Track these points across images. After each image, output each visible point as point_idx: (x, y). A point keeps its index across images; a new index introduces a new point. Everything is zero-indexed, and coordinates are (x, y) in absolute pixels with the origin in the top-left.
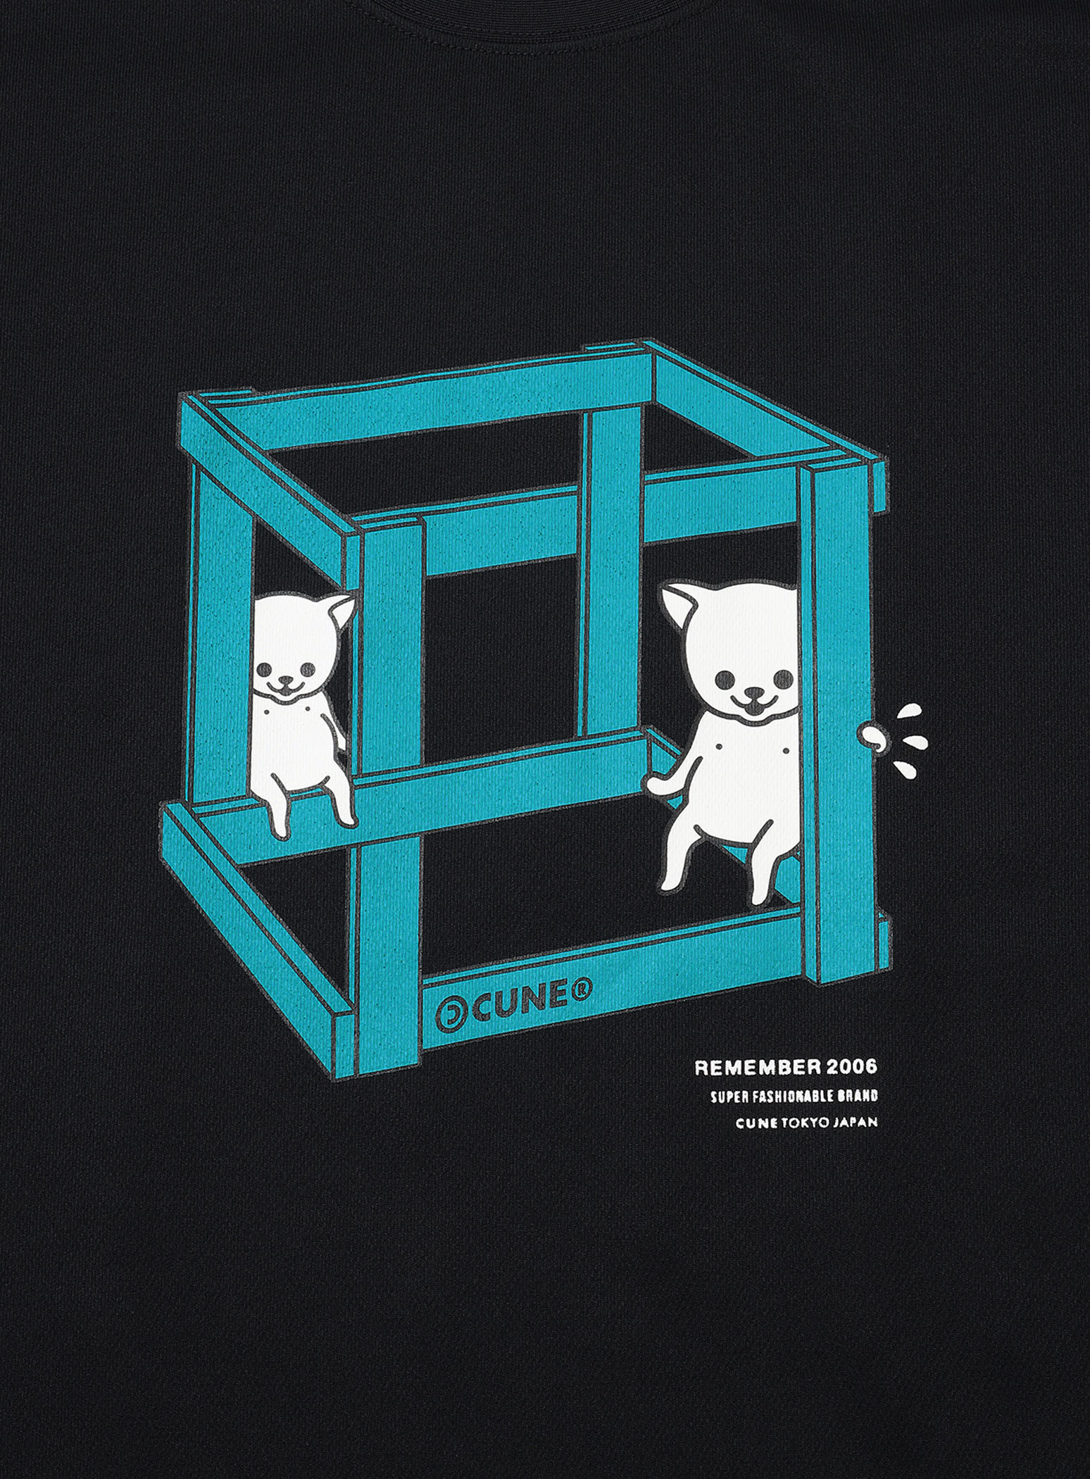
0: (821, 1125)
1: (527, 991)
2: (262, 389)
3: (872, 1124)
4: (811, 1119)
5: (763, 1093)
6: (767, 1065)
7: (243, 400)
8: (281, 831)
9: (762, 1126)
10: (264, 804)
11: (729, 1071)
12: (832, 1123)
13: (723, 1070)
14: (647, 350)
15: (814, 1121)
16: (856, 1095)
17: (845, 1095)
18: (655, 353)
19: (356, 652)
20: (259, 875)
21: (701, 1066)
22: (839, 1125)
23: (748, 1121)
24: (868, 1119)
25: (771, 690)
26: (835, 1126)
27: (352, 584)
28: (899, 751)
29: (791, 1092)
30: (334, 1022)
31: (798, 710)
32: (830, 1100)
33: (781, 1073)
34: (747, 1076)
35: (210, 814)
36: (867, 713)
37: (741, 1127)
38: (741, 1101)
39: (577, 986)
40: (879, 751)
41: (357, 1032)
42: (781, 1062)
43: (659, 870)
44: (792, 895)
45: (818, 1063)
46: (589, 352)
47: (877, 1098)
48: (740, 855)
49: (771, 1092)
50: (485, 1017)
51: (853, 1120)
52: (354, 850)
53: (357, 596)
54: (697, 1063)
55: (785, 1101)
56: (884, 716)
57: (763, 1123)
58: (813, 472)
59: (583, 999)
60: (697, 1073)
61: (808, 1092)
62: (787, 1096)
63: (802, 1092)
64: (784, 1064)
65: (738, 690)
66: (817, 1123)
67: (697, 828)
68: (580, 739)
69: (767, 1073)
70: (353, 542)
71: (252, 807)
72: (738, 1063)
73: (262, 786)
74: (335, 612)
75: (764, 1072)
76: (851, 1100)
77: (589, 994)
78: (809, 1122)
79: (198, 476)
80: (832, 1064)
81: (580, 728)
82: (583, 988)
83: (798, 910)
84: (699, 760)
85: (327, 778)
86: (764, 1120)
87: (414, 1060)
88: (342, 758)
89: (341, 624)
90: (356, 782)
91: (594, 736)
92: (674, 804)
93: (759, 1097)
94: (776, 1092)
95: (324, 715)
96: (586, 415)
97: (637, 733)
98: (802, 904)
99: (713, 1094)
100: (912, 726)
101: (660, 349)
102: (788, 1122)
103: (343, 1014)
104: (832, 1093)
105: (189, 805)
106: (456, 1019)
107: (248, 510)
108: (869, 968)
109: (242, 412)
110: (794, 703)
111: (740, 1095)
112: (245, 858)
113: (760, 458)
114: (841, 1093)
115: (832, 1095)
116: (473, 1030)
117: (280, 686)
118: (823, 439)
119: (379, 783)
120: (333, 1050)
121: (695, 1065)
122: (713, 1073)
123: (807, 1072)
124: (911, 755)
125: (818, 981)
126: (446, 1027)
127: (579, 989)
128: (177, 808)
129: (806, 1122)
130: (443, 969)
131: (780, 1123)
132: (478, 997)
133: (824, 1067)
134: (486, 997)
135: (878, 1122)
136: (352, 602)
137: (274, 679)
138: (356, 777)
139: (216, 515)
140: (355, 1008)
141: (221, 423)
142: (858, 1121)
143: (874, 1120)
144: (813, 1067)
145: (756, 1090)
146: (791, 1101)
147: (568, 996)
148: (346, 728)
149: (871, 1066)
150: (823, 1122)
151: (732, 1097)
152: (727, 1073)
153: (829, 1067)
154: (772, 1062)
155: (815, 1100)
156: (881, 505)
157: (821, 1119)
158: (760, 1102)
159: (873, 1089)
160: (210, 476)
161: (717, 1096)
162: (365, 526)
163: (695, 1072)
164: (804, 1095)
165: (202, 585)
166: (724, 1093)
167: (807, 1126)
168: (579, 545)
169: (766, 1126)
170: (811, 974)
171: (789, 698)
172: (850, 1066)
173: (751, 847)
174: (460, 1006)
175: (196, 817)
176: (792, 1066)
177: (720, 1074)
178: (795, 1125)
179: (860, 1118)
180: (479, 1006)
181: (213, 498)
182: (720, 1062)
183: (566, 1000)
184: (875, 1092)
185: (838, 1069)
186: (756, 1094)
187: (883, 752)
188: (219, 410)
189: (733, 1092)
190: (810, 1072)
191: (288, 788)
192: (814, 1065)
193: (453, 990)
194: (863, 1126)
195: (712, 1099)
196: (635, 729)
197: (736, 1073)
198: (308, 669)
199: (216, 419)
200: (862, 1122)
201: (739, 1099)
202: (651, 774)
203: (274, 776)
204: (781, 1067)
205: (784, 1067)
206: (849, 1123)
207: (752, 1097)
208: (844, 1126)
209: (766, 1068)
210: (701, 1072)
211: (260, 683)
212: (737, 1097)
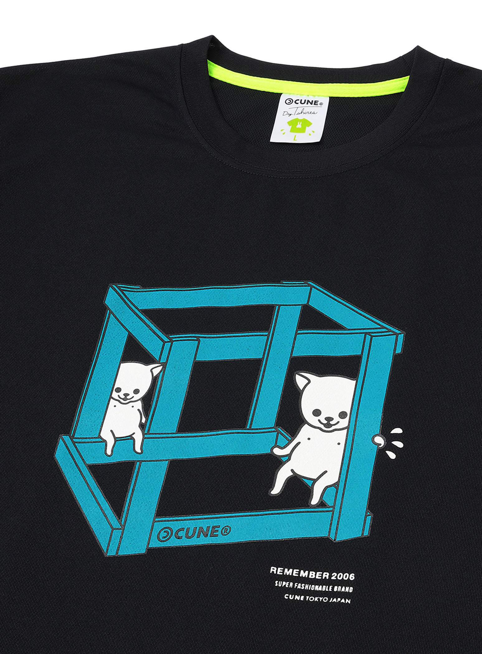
0: (324, 601)
1: (201, 528)
2: (144, 286)
3: (348, 602)
4: (320, 598)
5: (300, 584)
6: (304, 573)
7: (136, 290)
8: (109, 452)
9: (297, 599)
10: (105, 441)
11: (286, 573)
12: (329, 600)
13: (283, 572)
14: (309, 285)
15: (321, 599)
16: (342, 589)
17: (338, 589)
18: (312, 287)
19: (158, 386)
20: (95, 469)
21: (273, 569)
22: (332, 601)
23: (290, 596)
24: (346, 599)
25: (336, 419)
26: (330, 601)
27: (163, 360)
28: (389, 446)
29: (313, 586)
30: (112, 532)
31: (347, 428)
32: (330, 590)
33: (310, 577)
34: (294, 576)
35: (80, 443)
36: (378, 430)
37: (287, 598)
38: (289, 587)
39: (224, 529)
40: (380, 447)
41: (121, 537)
42: (311, 572)
43: (272, 485)
44: (330, 502)
45: (328, 574)
46: (283, 284)
47: (352, 591)
48: (309, 483)
49: (304, 585)
50: (179, 538)
51: (339, 599)
52: (138, 463)
53: (164, 365)
54: (272, 568)
55: (309, 589)
56: (385, 432)
57: (297, 598)
58: (372, 337)
59: (225, 535)
60: (271, 572)
61: (321, 586)
62: (311, 587)
63: (318, 586)
64: (312, 573)
65: (322, 418)
66: (322, 600)
67: (292, 471)
68: (248, 429)
69: (304, 576)
70: (167, 345)
71: (99, 442)
72: (291, 570)
73: (106, 434)
74: (153, 370)
75: (302, 576)
76: (340, 591)
77: (228, 533)
78: (319, 599)
79: (109, 315)
80: (334, 575)
81: (249, 425)
82: (226, 531)
83: (332, 509)
84: (299, 443)
85: (134, 433)
86: (298, 596)
87: (143, 551)
88: (142, 426)
89: (154, 375)
90: (146, 436)
91: (253, 429)
92: (284, 459)
93: (298, 586)
94: (306, 585)
95: (139, 410)
96: (277, 307)
97: (273, 430)
98: (334, 507)
99: (276, 582)
100: (397, 437)
101: (314, 285)
102: (309, 598)
103: (118, 529)
104: (332, 587)
105: (72, 438)
106: (166, 537)
107: (126, 329)
108: (359, 535)
109: (134, 294)
110: (346, 425)
111: (289, 584)
112: (91, 462)
113: (349, 330)
114: (336, 588)
115: (331, 588)
116: (173, 543)
117: (123, 397)
118: (379, 325)
119: (156, 438)
120: (109, 544)
121: (271, 569)
122: (278, 573)
123: (322, 578)
124: (395, 449)
125: (335, 539)
126: (161, 539)
127: (225, 530)
128: (66, 438)
129: (318, 599)
130: (165, 515)
131: (305, 598)
132: (178, 529)
133: (330, 576)
134: (182, 529)
135: (351, 602)
136: (162, 367)
137: (121, 394)
138: (146, 434)
139: (113, 330)
140: (123, 528)
141: (124, 297)
142: (341, 600)
143: (349, 600)
144: (326, 576)
145: (297, 583)
146: (312, 589)
147: (219, 533)
148: (147, 416)
149: (352, 577)
150: (325, 599)
151: (285, 584)
152: (285, 574)
153: (333, 576)
154: (307, 572)
155: (323, 590)
156: (399, 351)
157: (325, 598)
158: (298, 588)
159: (351, 587)
160: (114, 315)
161: (278, 583)
162: (174, 339)
163: (270, 572)
164: (319, 587)
165: (100, 356)
166: (281, 582)
167: (317, 601)
168: (264, 355)
169: (298, 599)
170: (332, 537)
171: (344, 423)
172: (342, 576)
173: (315, 481)
174: (170, 532)
175: (74, 443)
176: (316, 575)
177: (282, 574)
178: (312, 600)
179: (342, 599)
180: (178, 533)
181: (114, 324)
182: (282, 569)
183: (218, 535)
184: (352, 588)
185: (336, 577)
186: (297, 585)
187: (382, 447)
188: (124, 292)
189: (286, 582)
190: (323, 578)
191: (116, 436)
192: (326, 575)
193: (168, 524)
194: (343, 602)
195: (275, 584)
196: (273, 428)
197: (289, 574)
198: (136, 391)
199: (122, 295)
200: (343, 601)
201: (288, 586)
202: (276, 446)
203: (111, 431)
204: (311, 574)
205: (312, 575)
206: (337, 600)
207: (294, 585)
208: (334, 602)
209: (303, 574)
210: (273, 572)
211: (115, 395)
212: (287, 584)
